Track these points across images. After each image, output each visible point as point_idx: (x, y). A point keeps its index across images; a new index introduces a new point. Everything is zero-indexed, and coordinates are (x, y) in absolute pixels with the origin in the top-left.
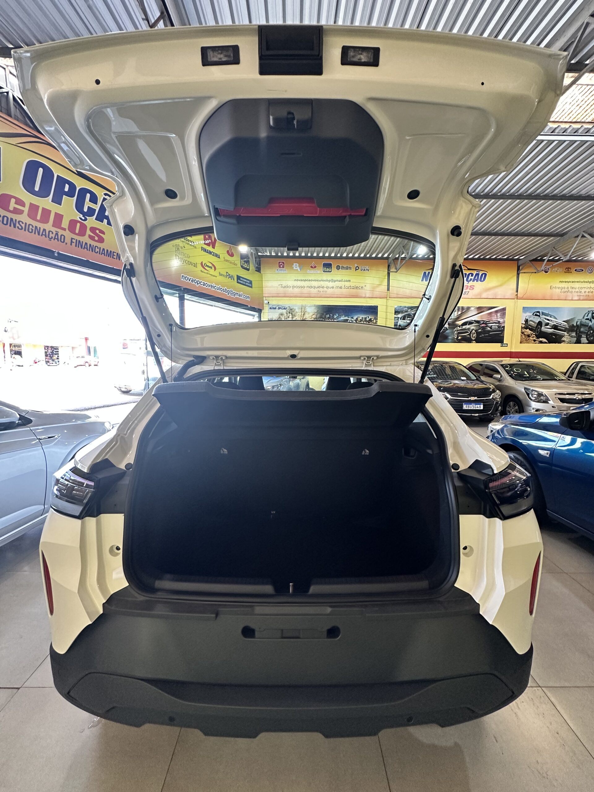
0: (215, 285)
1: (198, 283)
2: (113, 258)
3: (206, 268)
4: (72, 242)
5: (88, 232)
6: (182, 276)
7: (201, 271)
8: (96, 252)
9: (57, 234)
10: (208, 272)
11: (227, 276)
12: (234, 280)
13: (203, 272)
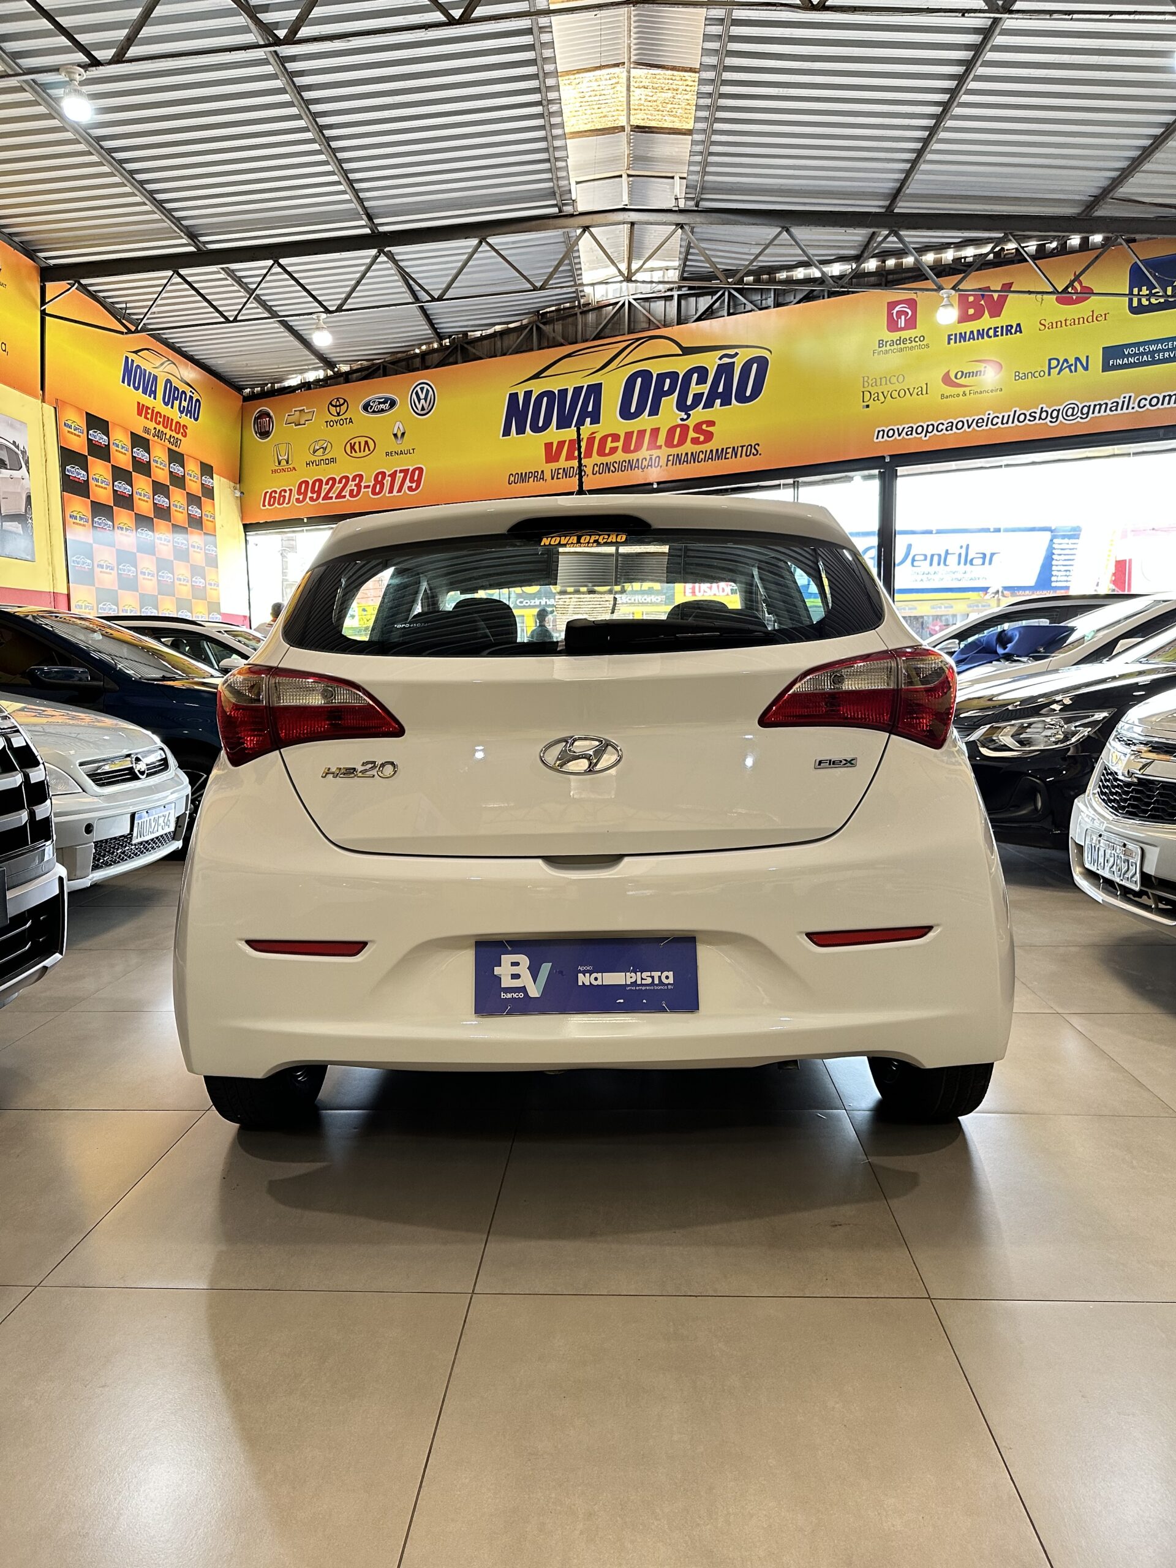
0: (991, 417)
1: (927, 431)
2: (725, 458)
3: (962, 381)
4: (668, 460)
5: (692, 434)
6: (879, 432)
7: (942, 395)
8: (700, 460)
9: (651, 459)
10: (967, 390)
11: (1050, 368)
12: (1086, 369)
13: (947, 397)
